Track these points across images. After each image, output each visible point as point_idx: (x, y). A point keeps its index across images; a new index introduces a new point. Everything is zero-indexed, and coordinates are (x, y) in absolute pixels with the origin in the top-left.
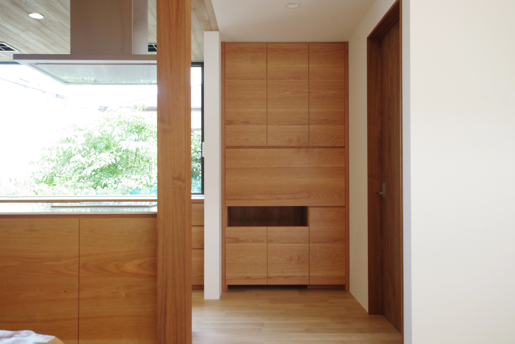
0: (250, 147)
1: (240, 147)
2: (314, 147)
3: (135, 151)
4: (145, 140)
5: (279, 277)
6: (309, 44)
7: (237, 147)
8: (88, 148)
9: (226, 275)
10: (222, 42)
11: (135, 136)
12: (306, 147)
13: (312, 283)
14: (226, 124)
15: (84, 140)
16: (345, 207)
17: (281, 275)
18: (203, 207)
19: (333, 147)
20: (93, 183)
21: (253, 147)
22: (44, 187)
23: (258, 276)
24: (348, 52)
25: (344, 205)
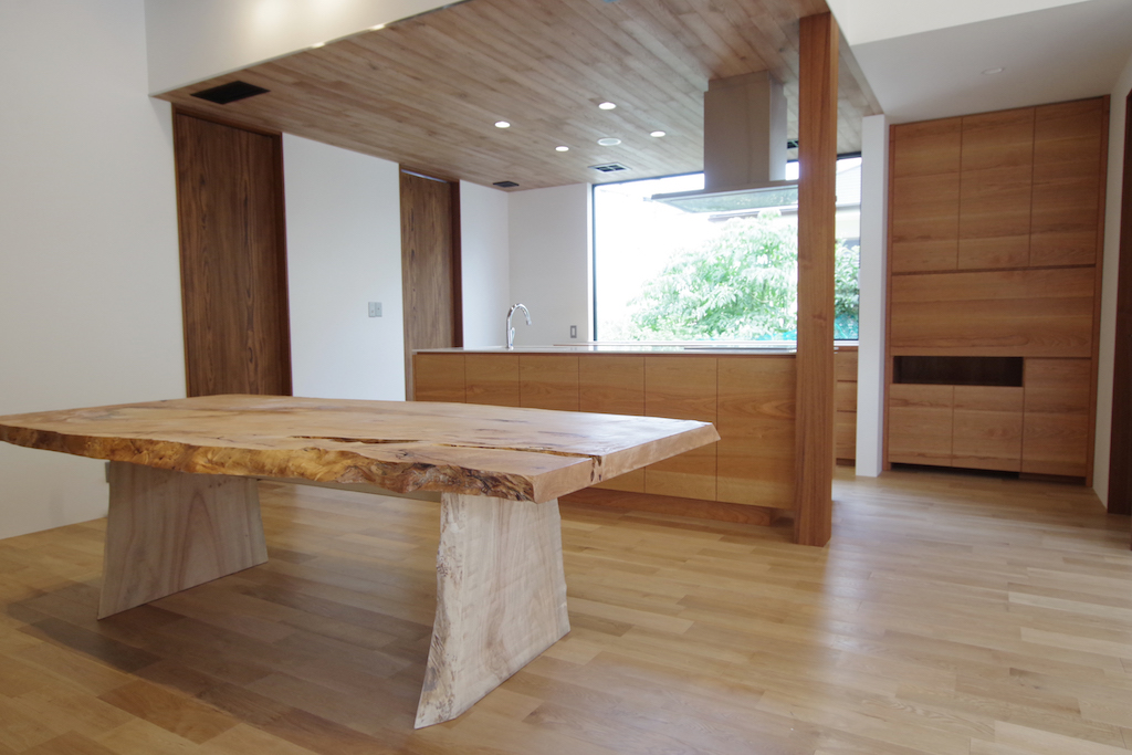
0: (929, 273)
1: (915, 273)
2: (1038, 268)
3: (762, 282)
4: (777, 264)
5: (970, 457)
6: (1036, 107)
7: (910, 273)
8: (699, 281)
9: (890, 449)
10: (891, 126)
11: (763, 259)
12: (1025, 269)
13: (1027, 469)
14: (893, 242)
15: (693, 269)
16: (1090, 359)
17: (974, 454)
18: (857, 356)
19: (1073, 267)
20: (706, 327)
21: (935, 272)
22: (647, 330)
23: (938, 454)
24: (1109, 112)
25: (1089, 356)
